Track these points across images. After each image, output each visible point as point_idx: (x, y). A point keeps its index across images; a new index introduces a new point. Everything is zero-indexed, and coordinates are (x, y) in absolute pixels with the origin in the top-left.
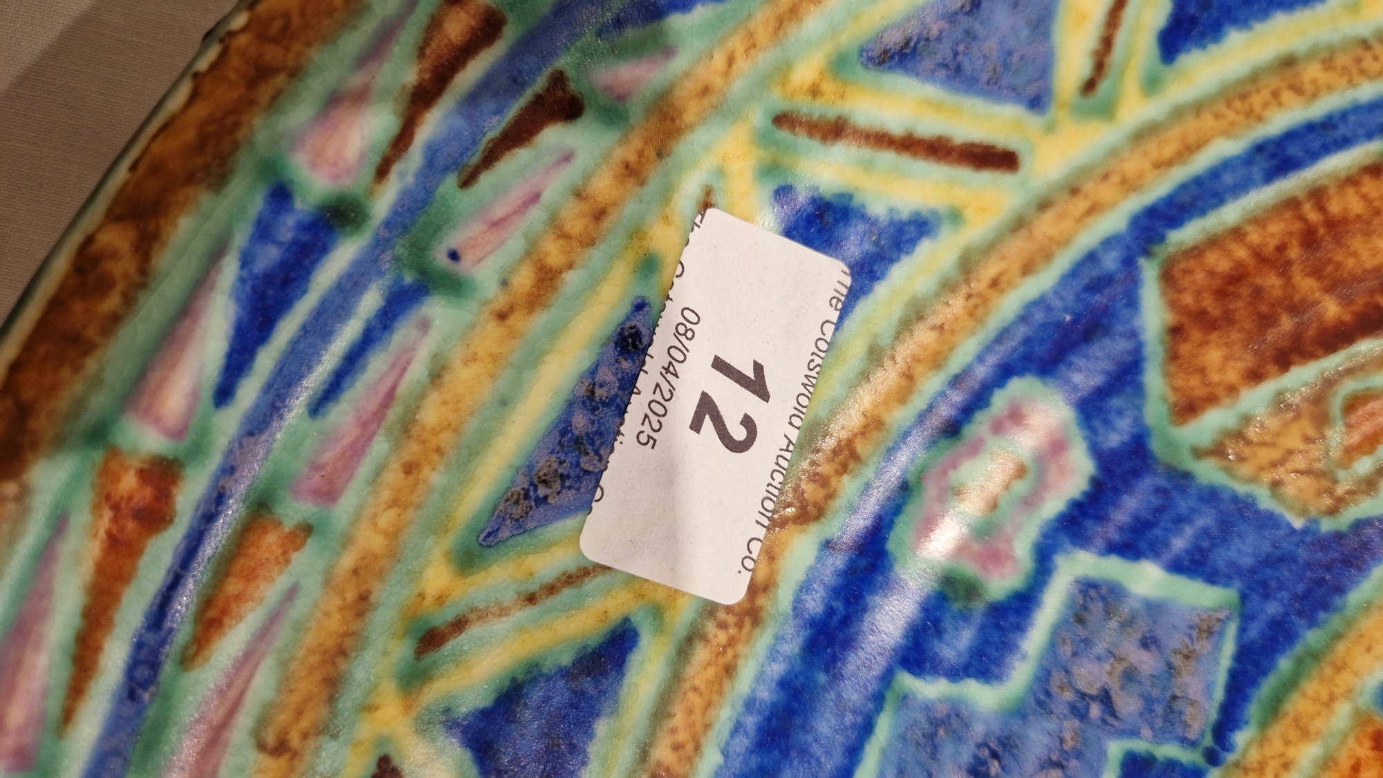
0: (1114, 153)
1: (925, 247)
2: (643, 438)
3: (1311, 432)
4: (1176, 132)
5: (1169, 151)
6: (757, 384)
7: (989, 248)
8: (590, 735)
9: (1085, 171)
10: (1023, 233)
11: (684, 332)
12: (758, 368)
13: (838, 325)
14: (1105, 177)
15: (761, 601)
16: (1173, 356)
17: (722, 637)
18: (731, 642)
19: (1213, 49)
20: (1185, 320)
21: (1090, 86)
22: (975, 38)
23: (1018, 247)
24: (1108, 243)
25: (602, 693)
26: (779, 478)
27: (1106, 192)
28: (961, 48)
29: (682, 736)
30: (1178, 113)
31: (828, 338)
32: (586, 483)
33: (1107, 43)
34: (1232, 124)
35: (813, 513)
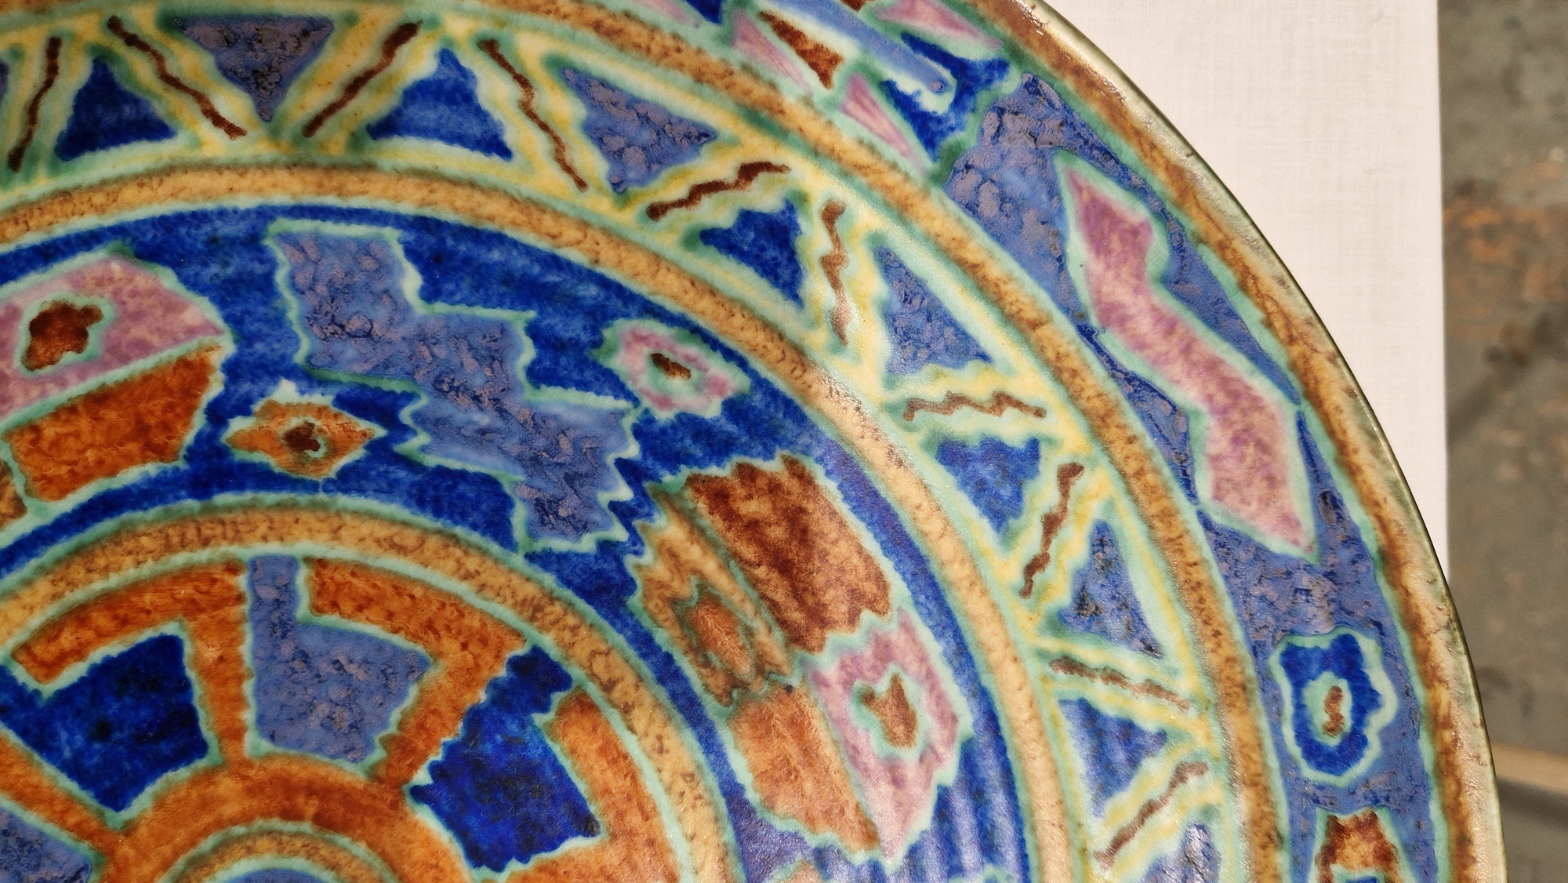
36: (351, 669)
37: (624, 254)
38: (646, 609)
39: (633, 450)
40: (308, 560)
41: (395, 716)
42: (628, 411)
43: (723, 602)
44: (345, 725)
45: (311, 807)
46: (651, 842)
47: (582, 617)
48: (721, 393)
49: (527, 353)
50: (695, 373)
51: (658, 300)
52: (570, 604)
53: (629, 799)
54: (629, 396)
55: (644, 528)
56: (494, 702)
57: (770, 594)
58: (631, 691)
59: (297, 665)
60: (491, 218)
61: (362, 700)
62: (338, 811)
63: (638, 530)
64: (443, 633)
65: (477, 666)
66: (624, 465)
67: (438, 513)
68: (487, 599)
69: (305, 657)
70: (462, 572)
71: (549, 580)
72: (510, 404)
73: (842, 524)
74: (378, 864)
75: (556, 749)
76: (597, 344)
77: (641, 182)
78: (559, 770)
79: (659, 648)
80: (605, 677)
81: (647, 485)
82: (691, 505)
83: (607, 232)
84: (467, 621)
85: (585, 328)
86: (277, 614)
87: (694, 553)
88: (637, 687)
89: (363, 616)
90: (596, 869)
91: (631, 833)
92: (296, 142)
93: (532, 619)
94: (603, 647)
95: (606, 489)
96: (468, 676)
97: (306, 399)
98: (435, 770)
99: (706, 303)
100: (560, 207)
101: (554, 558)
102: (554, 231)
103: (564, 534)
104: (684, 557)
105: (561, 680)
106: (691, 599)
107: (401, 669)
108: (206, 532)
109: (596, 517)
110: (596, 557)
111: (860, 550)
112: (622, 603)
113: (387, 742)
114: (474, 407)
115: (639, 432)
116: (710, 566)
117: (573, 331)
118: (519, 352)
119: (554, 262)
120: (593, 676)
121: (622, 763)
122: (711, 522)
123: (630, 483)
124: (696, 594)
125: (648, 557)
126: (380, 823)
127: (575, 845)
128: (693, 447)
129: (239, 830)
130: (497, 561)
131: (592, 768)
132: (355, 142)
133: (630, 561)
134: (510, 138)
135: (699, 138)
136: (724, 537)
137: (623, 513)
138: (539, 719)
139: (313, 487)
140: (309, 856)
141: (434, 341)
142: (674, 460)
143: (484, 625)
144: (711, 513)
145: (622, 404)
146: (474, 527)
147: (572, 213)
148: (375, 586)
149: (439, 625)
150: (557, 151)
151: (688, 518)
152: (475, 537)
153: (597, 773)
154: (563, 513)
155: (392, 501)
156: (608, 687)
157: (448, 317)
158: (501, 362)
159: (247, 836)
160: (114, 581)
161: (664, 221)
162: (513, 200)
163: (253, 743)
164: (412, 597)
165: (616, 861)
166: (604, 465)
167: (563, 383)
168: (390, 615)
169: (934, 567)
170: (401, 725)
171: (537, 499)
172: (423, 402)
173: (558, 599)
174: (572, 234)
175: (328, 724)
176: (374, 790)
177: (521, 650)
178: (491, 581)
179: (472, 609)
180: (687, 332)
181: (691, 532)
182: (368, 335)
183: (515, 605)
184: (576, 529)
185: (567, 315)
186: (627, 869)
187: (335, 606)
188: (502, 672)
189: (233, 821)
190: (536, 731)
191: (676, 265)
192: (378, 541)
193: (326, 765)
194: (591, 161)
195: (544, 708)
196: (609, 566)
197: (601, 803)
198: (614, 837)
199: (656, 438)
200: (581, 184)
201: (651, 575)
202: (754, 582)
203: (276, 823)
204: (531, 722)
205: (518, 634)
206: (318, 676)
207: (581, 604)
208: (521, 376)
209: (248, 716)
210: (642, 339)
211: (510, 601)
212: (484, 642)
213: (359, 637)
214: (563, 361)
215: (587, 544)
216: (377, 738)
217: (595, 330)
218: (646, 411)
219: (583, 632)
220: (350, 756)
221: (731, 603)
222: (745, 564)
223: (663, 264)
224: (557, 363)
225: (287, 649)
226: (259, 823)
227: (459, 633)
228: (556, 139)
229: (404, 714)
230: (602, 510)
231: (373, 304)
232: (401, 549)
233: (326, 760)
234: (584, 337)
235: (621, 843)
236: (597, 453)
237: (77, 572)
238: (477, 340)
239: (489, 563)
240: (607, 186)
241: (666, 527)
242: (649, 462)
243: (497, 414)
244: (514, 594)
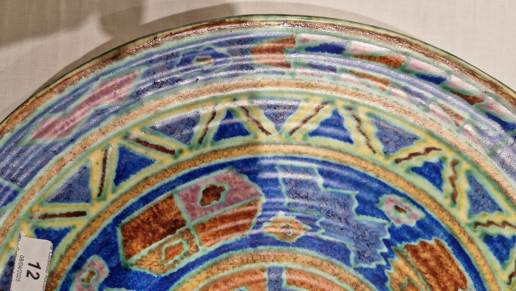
0: (107, 207)
1: (68, 234)
2: (17, 280)
3: (158, 257)
4: (121, 200)
5: (119, 204)
6: (38, 266)
7: (82, 232)
9: (101, 212)
10: (89, 227)
11: (21, 260)
12: (38, 263)
13: (52, 253)
14: (106, 212)
16: (125, 246)
19: (127, 180)
20: (127, 238)
21: (99, 195)
22: (72, 191)
23: (88, 230)
24: (108, 225)
26: (45, 283)
27: (107, 215)
28: (69, 194)
30: (121, 196)
31: (51, 255)
33: (102, 185)
34: (134, 195)
35: (54, 288)
37: (387, 174)
38: (391, 287)
39: (388, 236)
40: (286, 268)
42: (387, 223)
43: (416, 285)
47: (371, 288)
48: (416, 218)
49: (356, 204)
50: (408, 212)
51: (397, 189)
52: (367, 284)
54: (387, 219)
55: (391, 261)
57: (430, 283)
60: (346, 162)
63: (389, 262)
66: (385, 241)
67: (327, 254)
68: (341, 282)
70: (334, 273)
71: (361, 277)
72: (350, 221)
73: (453, 261)
76: (378, 202)
77: (393, 152)
81: (392, 247)
82: (406, 254)
83: (382, 167)
84: (335, 289)
85: (374, 197)
86: (276, 285)
87: (406, 269)
89: (303, 287)
92: (287, 137)
93: (356, 289)
95: (380, 248)
97: (287, 217)
99: (412, 190)
100: (367, 159)
101: (363, 270)
102: (365, 166)
103: (366, 262)
104: (403, 270)
106: (405, 284)
108: (255, 258)
109: (376, 257)
110: (376, 270)
111: (458, 270)
112: (384, 285)
114: (339, 221)
115: (390, 231)
116: (412, 274)
117: (370, 198)
118: (353, 204)
119: (365, 176)
122: (412, 260)
123: (387, 247)
124: (407, 282)
125: (392, 270)
128: (407, 235)
130: (345, 270)
132: (305, 138)
133: (386, 271)
134: (353, 137)
135: (413, 139)
136: (416, 264)
137: (385, 256)
139: (288, 245)
141: (327, 200)
142: (401, 239)
144: (412, 257)
145: (385, 221)
146: (338, 259)
147: (371, 161)
148: (307, 277)
150: (367, 141)
151: (404, 258)
152: (338, 262)
154: (366, 255)
155: (313, 250)
157: (331, 192)
158: (348, 207)
160: (226, 273)
161: (400, 164)
162: (353, 156)
164: (318, 281)
166: (379, 241)
167: (366, 214)
168: (311, 286)
169: (481, 275)
171: (358, 251)
172: (323, 219)
173: (363, 283)
174: (370, 167)
178: (343, 277)
179: (337, 285)
180: (406, 199)
181: (406, 263)
182: (307, 197)
183: (350, 285)
184: (370, 260)
185: (368, 193)
187: (294, 283)
191: (403, 178)
192: (308, 263)
194: (378, 145)
196: (380, 273)
199: (395, 232)
200: (374, 152)
201: (393, 276)
202: (425, 279)
207: (371, 285)
208: (354, 211)
210: (392, 201)
211: (349, 283)
214: (367, 207)
215: (373, 266)
217: (377, 198)
218: (393, 224)
221: (418, 285)
222: (422, 273)
223: (399, 178)
224: (365, 208)
228: (367, 138)
230: (378, 255)
231: (308, 188)
232: (315, 266)
234: (374, 200)
236: (377, 237)
237: (214, 269)
238: (340, 200)
239: (343, 271)
240: (383, 153)
241: (398, 261)
242: (393, 240)
243: (346, 223)
244: (350, 281)
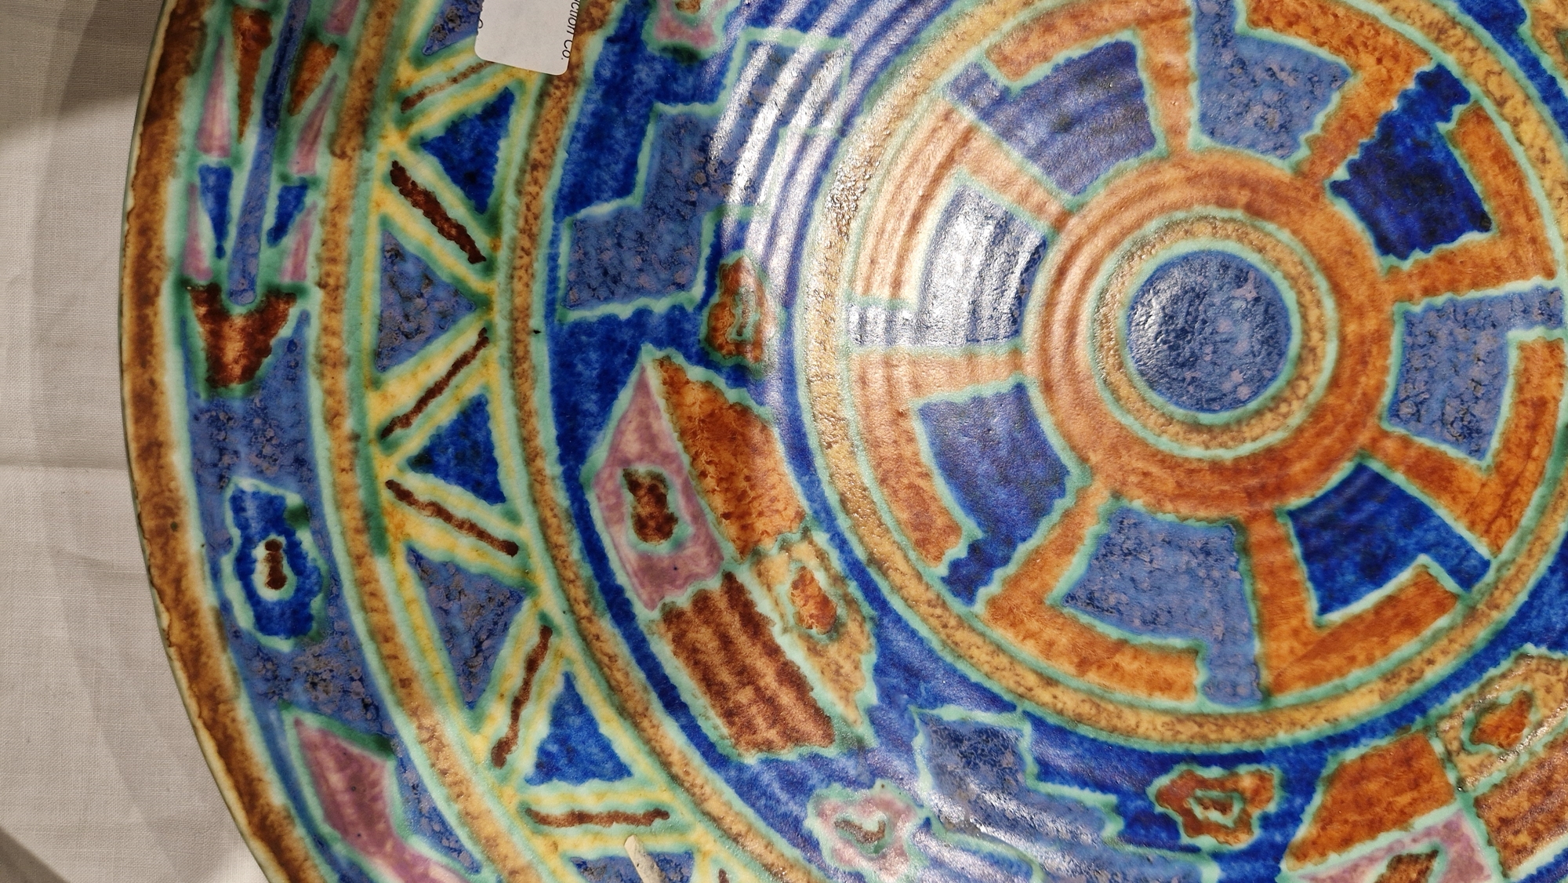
8: (497, 148)
15: (576, 73)
17: (558, 93)
18: (564, 96)
25: (499, 126)
26: (576, 7)
29: (545, 145)
32: (473, 19)
35: (598, 23)
36: (1283, 76)
38: (1534, 36)
41: (1320, 119)
44: (1276, 125)
45: (1244, 197)
46: (1533, 240)
47: (1479, 40)
52: (1470, 29)
53: (1516, 201)
56: (1405, 110)
58: (1520, 106)
59: (1236, 71)
61: (1291, 104)
62: (1266, 203)
64: (1361, 48)
65: (1390, 78)
68: (1398, 20)
69: (1242, 64)
74: (1299, 248)
75: (1457, 153)
78: (1460, 172)
79: (1545, 71)
80: (1498, 95)
84: (1381, 39)
86: (1217, 27)
88: (1525, 104)
89: (1292, 31)
90: (1487, 260)
91: (1516, 232)
93: (1437, 40)
94: (1496, 68)
96: (1383, 86)
98: (1354, 167)
105: (1462, 96)
107: (1326, 79)
112: (1514, 30)
113: (1313, 142)
120: (1488, 93)
121: (1511, 170)
126: (1303, 213)
127: (1471, 239)
129: (1179, 215)
131: (1485, 173)
138: (1443, 127)
140: (1240, 240)
143: (1397, 43)
148: (1303, 5)
149: (1358, 41)
153: (1490, 178)
156: (1501, 103)
159: (1186, 221)
163: (1195, 138)
164: (1336, 16)
165: (1504, 254)
168: (1316, 31)
170: (1325, 127)
173: (1460, 23)
175: (1261, 124)
176: (1298, 184)
177: (1428, 67)
178: (1403, 5)
179: (1388, 30)
183: (1423, 27)
186: (1513, 261)
187: (1268, 21)
188: (1411, 85)
189: (1175, 207)
190: (1440, 137)
193: (1258, 160)
195: (1447, 118)
197: (1493, 203)
198: (1503, 233)
203: (1213, 210)
204: (1436, 130)
205: (1425, 53)
206: (1254, 81)
207: (1480, 30)
209: (1193, 114)
211: (1419, 23)
212: (1396, 58)
213: (1290, 49)
216: (1302, 138)
219: (1480, 53)
220: (1279, 152)
225: (1227, 58)
226: (1198, 209)
227: (1375, 49)
229: (1329, 117)
233: (1258, 155)
235: (1508, 239)
244: (1422, 18)
